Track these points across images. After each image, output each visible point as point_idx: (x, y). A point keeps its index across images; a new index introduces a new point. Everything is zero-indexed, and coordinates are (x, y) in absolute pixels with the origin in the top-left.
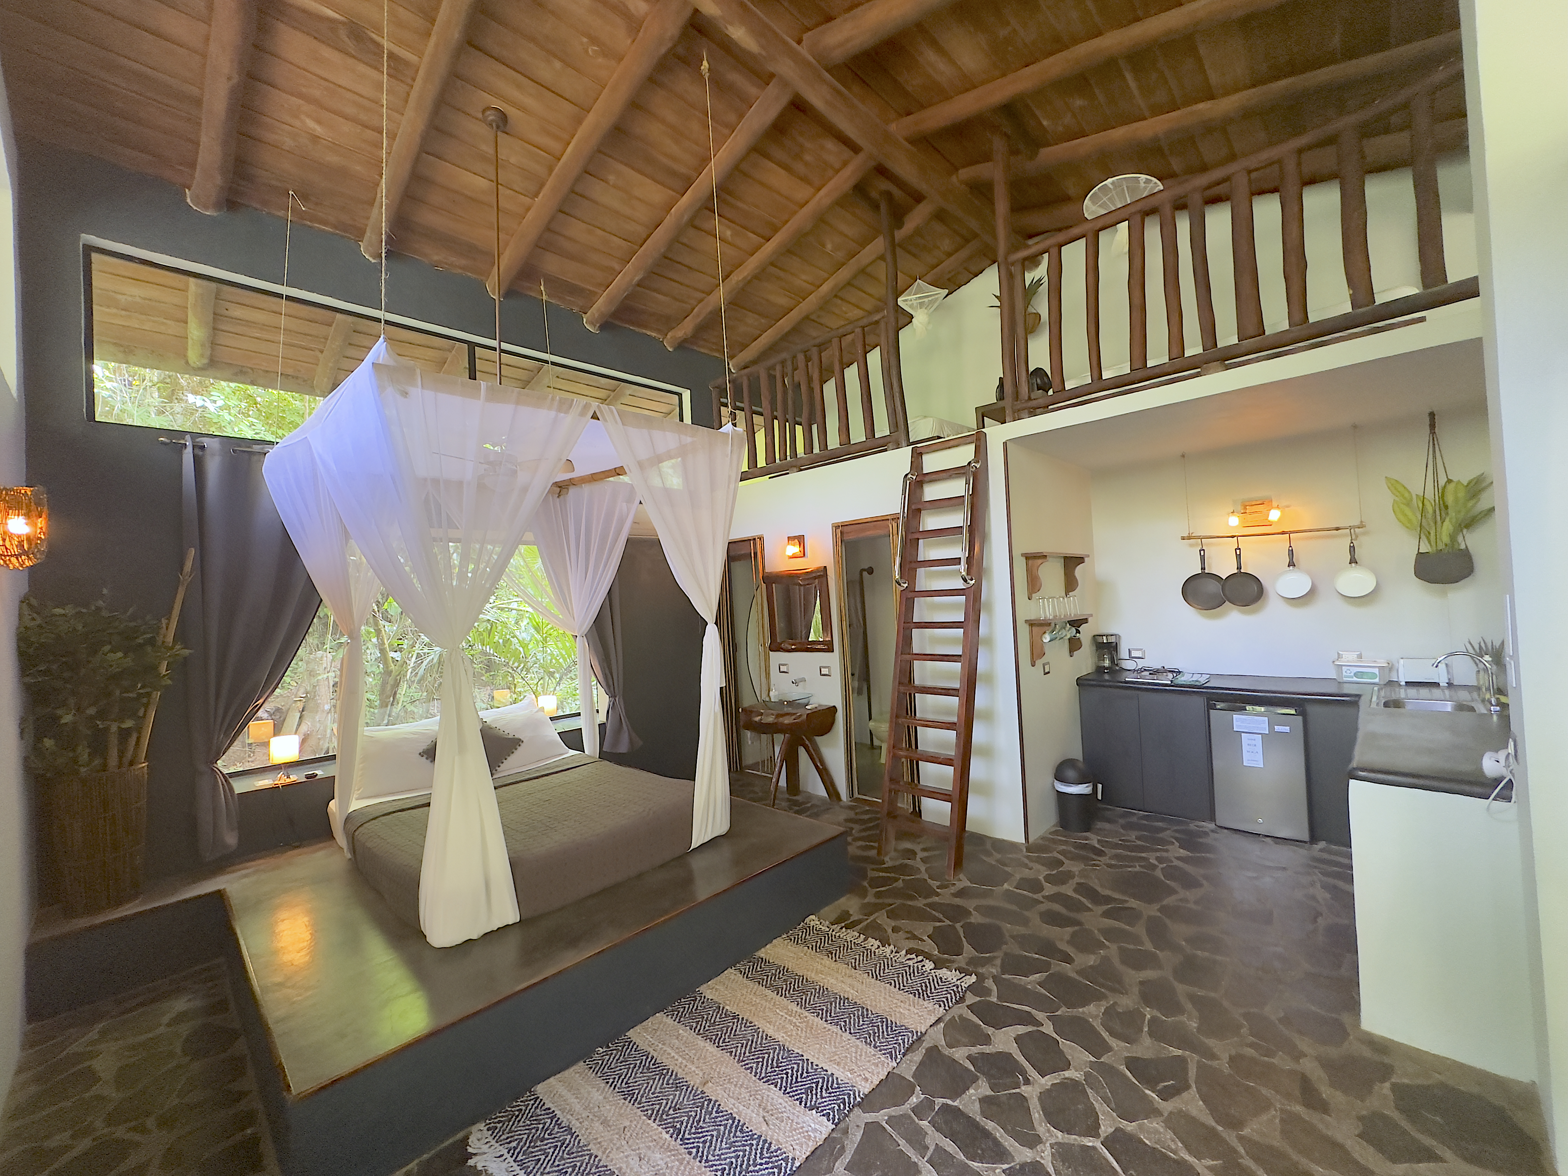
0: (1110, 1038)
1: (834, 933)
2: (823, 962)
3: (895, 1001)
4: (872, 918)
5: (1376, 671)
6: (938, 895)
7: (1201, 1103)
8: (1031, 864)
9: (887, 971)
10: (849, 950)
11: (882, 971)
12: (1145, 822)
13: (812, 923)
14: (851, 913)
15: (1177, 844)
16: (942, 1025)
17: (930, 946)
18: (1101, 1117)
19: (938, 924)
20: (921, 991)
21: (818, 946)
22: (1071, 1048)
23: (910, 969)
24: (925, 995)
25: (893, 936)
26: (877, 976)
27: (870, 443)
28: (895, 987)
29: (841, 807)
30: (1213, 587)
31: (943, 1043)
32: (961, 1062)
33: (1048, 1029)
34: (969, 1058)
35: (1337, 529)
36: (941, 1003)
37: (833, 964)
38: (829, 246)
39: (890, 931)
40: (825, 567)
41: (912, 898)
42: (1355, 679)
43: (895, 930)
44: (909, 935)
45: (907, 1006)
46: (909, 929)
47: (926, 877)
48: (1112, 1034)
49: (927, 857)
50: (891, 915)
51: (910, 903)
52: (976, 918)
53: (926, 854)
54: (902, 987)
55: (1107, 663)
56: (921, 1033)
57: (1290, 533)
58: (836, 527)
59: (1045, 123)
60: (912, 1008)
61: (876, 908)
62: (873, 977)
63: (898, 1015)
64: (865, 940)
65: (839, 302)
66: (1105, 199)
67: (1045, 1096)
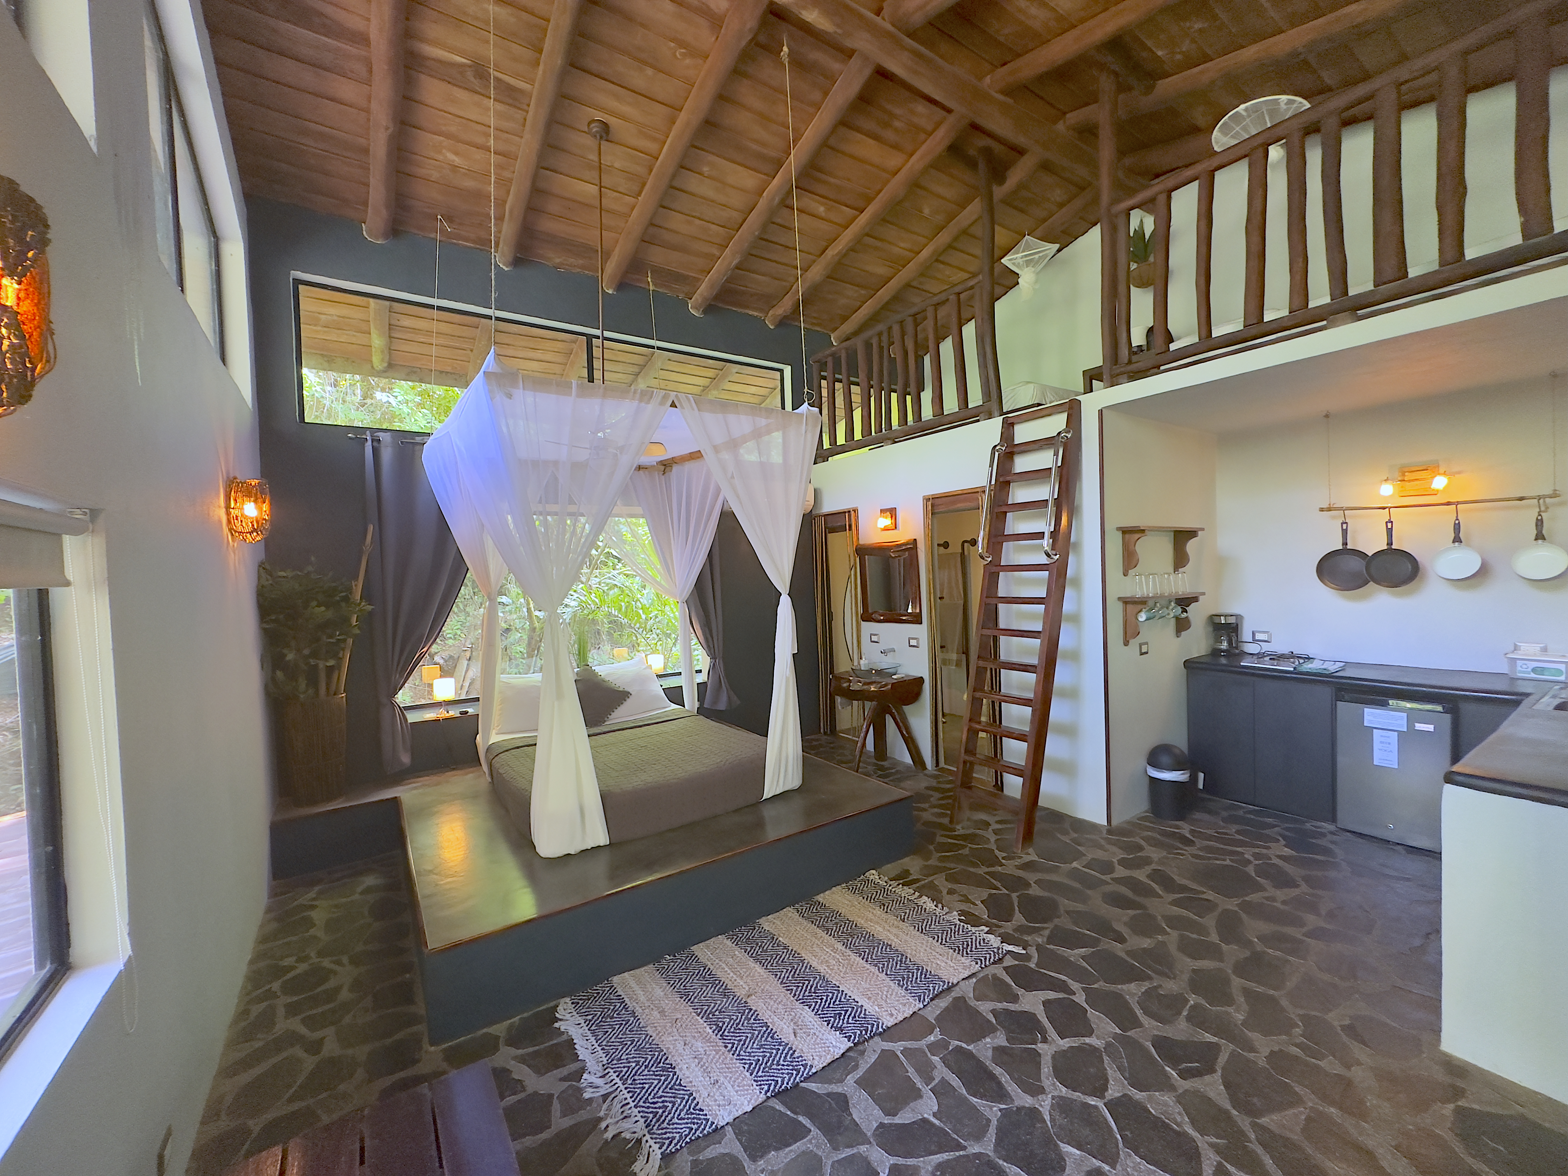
0: (1146, 1017)
1: (890, 888)
2: (875, 912)
3: (934, 953)
4: (930, 879)
5: (1562, 667)
6: (1002, 865)
7: (1222, 1087)
8: (1108, 847)
9: (933, 926)
10: (901, 905)
11: (928, 926)
12: (1252, 817)
13: (872, 877)
14: (912, 872)
15: (1283, 842)
16: (974, 980)
17: (982, 911)
18: (1111, 1082)
19: (994, 891)
20: (961, 948)
21: (873, 897)
22: (1099, 1017)
23: (955, 927)
24: (965, 952)
25: (947, 898)
26: (922, 929)
28: (938, 941)
29: (926, 775)
30: (1356, 564)
31: (971, 995)
32: (984, 1014)
33: (1080, 998)
34: (993, 1012)
35: (1521, 499)
36: (979, 961)
37: (884, 915)
38: (927, 211)
39: (945, 892)
40: (915, 540)
41: (975, 865)
42: (1533, 675)
43: (951, 892)
44: (963, 898)
45: (944, 959)
46: (965, 892)
47: (994, 847)
48: (1146, 1012)
49: (1000, 830)
50: (950, 878)
51: (972, 870)
52: (1035, 891)
53: (999, 826)
54: (944, 942)
55: (1224, 645)
56: (952, 983)
57: (1458, 503)
58: (927, 499)
59: (1160, 53)
60: (949, 962)
61: (937, 870)
62: (918, 930)
63: (934, 965)
64: (920, 896)
65: (942, 266)
66: (1237, 129)
67: (1059, 1057)
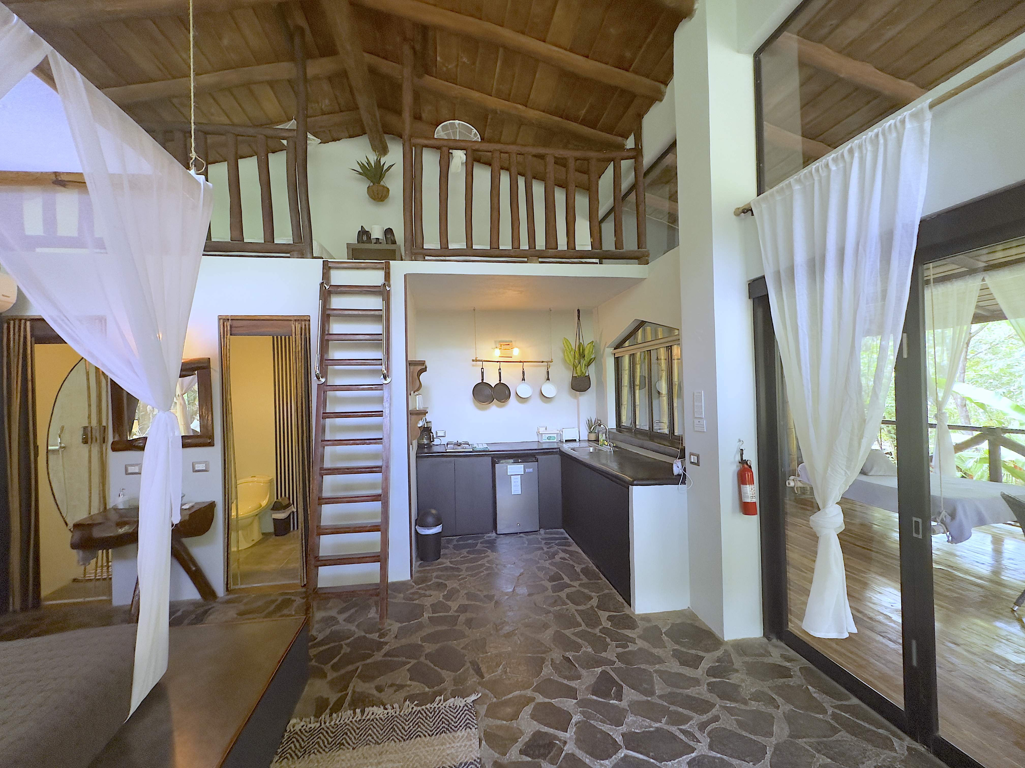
0: (571, 682)
1: (327, 724)
2: (343, 758)
3: (437, 748)
4: (350, 691)
6: (386, 643)
7: (633, 691)
8: (428, 593)
9: (406, 728)
10: (357, 731)
11: (403, 731)
13: (298, 728)
14: (325, 696)
15: (489, 551)
16: (483, 742)
17: (417, 687)
19: (408, 667)
20: (446, 726)
21: (322, 745)
22: (561, 702)
23: (422, 714)
24: (453, 727)
25: (383, 696)
26: (402, 737)
27: (269, 246)
28: (425, 736)
30: (487, 391)
31: (497, 755)
32: (520, 760)
33: (540, 699)
34: (522, 752)
35: (542, 362)
36: (469, 725)
37: (355, 754)
39: (375, 692)
40: (209, 358)
41: (370, 656)
43: (380, 689)
44: (395, 688)
45: (448, 746)
46: (390, 682)
47: (363, 634)
48: (569, 679)
49: (350, 617)
50: (366, 677)
51: (369, 661)
52: (429, 648)
53: (345, 615)
54: (431, 733)
55: (425, 441)
56: (478, 758)
57: (523, 362)
60: (453, 745)
61: (346, 679)
62: (400, 741)
63: (449, 758)
64: (363, 712)
67: (581, 745)
